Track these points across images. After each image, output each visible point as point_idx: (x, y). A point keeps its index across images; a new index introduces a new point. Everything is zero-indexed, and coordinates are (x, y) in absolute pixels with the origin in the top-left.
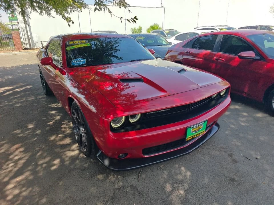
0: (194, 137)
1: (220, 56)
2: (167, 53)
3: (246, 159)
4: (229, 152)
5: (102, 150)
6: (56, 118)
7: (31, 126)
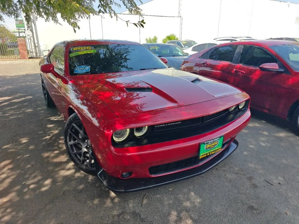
0: (208, 154)
1: (240, 68)
2: (183, 64)
3: (268, 183)
4: (248, 176)
5: (104, 168)
6: (54, 132)
7: (24, 141)
